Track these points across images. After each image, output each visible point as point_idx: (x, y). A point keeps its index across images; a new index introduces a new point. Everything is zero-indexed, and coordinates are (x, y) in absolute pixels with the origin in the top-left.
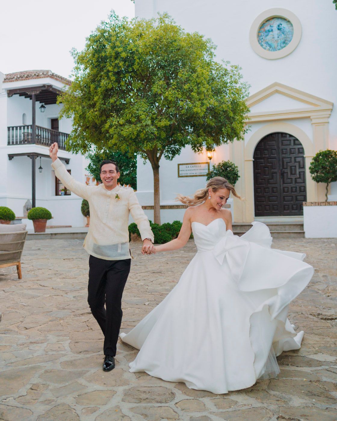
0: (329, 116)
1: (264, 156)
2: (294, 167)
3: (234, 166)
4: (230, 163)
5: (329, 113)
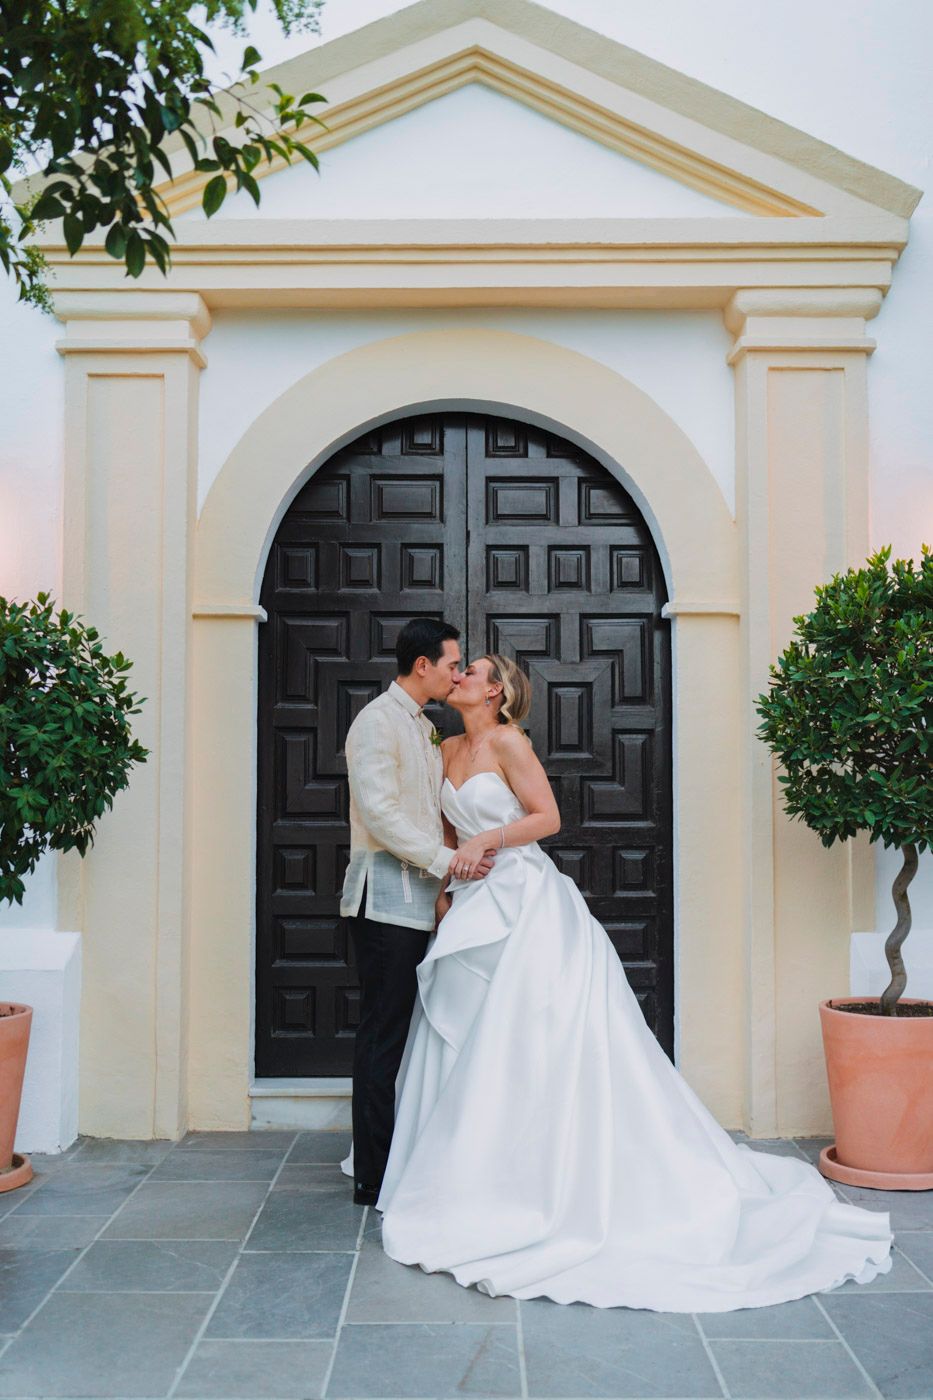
0: (873, 296)
1: (344, 590)
2: (575, 692)
3: (95, 654)
4: (54, 619)
5: (879, 273)
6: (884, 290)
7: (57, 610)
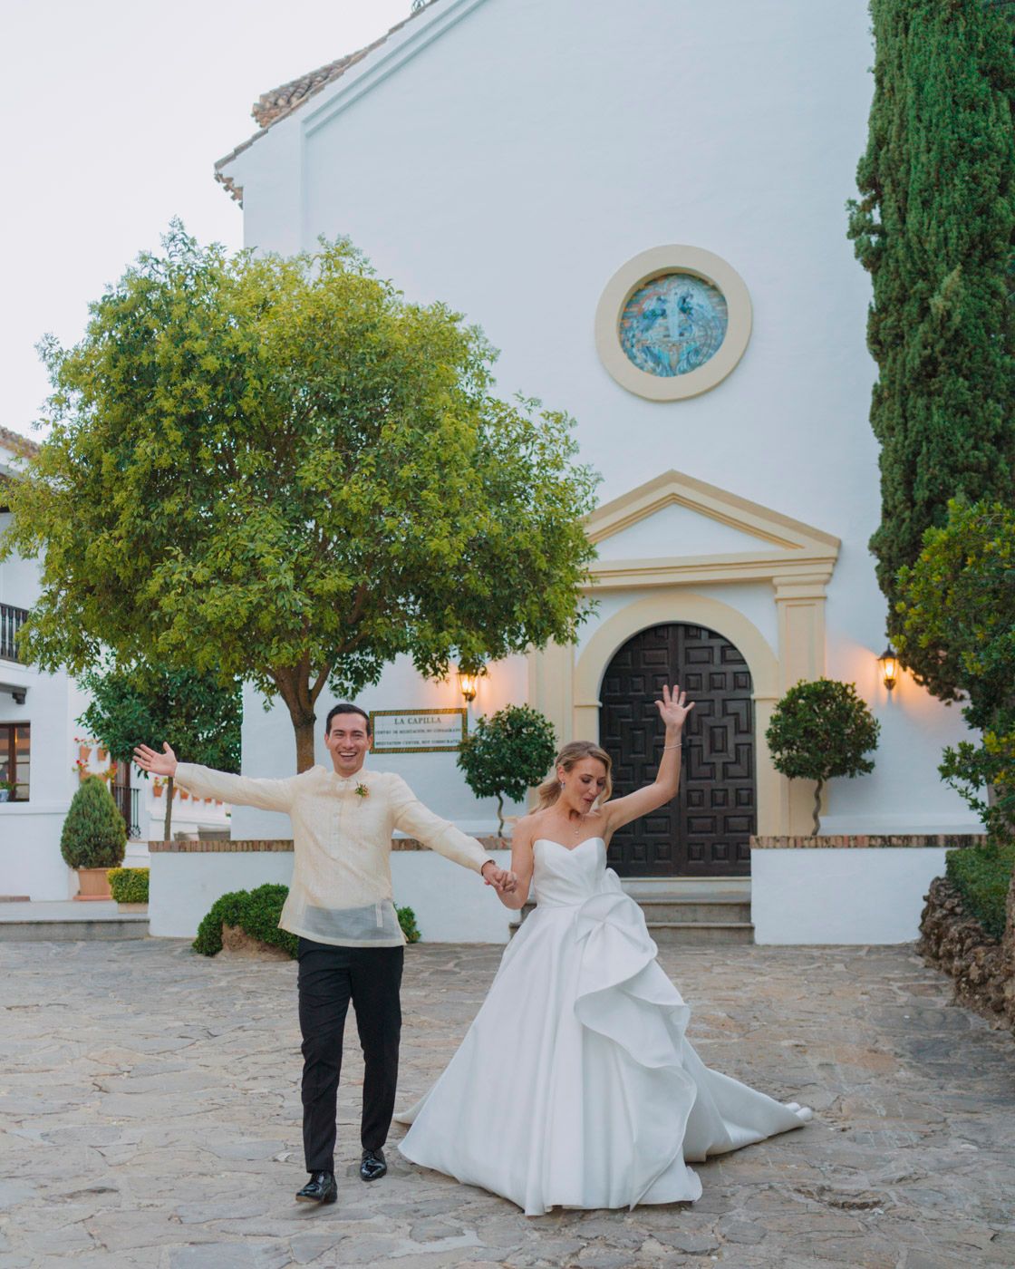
0: (827, 577)
1: (631, 694)
2: (720, 730)
3: (543, 722)
4: (530, 712)
5: (828, 568)
6: (831, 574)
7: (531, 709)
